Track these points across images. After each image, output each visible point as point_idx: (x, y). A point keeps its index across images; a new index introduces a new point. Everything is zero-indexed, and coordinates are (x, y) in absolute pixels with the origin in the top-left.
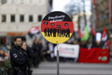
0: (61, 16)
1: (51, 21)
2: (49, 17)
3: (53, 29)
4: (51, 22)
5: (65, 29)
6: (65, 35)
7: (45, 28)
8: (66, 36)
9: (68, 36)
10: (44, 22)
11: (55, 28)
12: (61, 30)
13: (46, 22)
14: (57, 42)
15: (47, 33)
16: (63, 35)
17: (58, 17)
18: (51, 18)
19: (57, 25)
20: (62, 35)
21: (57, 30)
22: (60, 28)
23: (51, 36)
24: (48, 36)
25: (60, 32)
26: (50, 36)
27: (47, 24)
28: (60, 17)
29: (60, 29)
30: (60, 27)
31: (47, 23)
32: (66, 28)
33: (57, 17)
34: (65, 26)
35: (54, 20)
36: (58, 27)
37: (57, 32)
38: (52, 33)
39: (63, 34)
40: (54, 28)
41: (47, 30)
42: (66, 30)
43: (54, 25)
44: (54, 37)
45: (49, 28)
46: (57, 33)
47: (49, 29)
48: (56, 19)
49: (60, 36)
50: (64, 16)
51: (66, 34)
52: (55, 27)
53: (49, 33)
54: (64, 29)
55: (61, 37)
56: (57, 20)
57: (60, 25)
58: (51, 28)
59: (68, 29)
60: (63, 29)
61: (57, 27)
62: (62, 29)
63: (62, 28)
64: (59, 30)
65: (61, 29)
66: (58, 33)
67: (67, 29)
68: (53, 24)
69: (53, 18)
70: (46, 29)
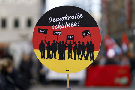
0: (76, 16)
1: (54, 26)
2: (49, 19)
3: (58, 42)
4: (53, 29)
5: (83, 43)
6: (83, 54)
7: (42, 41)
8: (86, 58)
9: (89, 58)
10: (40, 30)
11: (63, 41)
12: (74, 45)
13: (44, 29)
14: (67, 71)
15: (46, 51)
16: (80, 56)
17: (69, 17)
18: (54, 20)
19: (67, 35)
20: (77, 56)
21: (67, 45)
22: (72, 41)
23: (55, 58)
24: (48, 58)
25: (73, 48)
26: (51, 58)
27: (46, 33)
28: (73, 18)
29: (72, 43)
30: (73, 39)
31: (46, 30)
32: (85, 41)
33: (66, 18)
34: (84, 37)
35: (61, 24)
36: (69, 39)
37: (67, 48)
38: (57, 52)
39: (79, 54)
40: (61, 42)
41: (46, 45)
42: (86, 44)
43: (61, 35)
44: (60, 59)
45: (49, 41)
46: (67, 52)
47: (51, 43)
48: (65, 22)
49: (73, 58)
50: (81, 16)
51: (86, 53)
52: (63, 38)
53: (51, 52)
54: (81, 44)
55: (75, 59)
56: (66, 25)
57: (73, 35)
58: (54, 41)
59: (91, 42)
60: (79, 42)
61: (67, 39)
62: (78, 44)
63: (76, 40)
64: (70, 45)
65: (75, 43)
66: (70, 51)
67: (88, 42)
68: (59, 32)
69: (58, 20)
70: (44, 42)
